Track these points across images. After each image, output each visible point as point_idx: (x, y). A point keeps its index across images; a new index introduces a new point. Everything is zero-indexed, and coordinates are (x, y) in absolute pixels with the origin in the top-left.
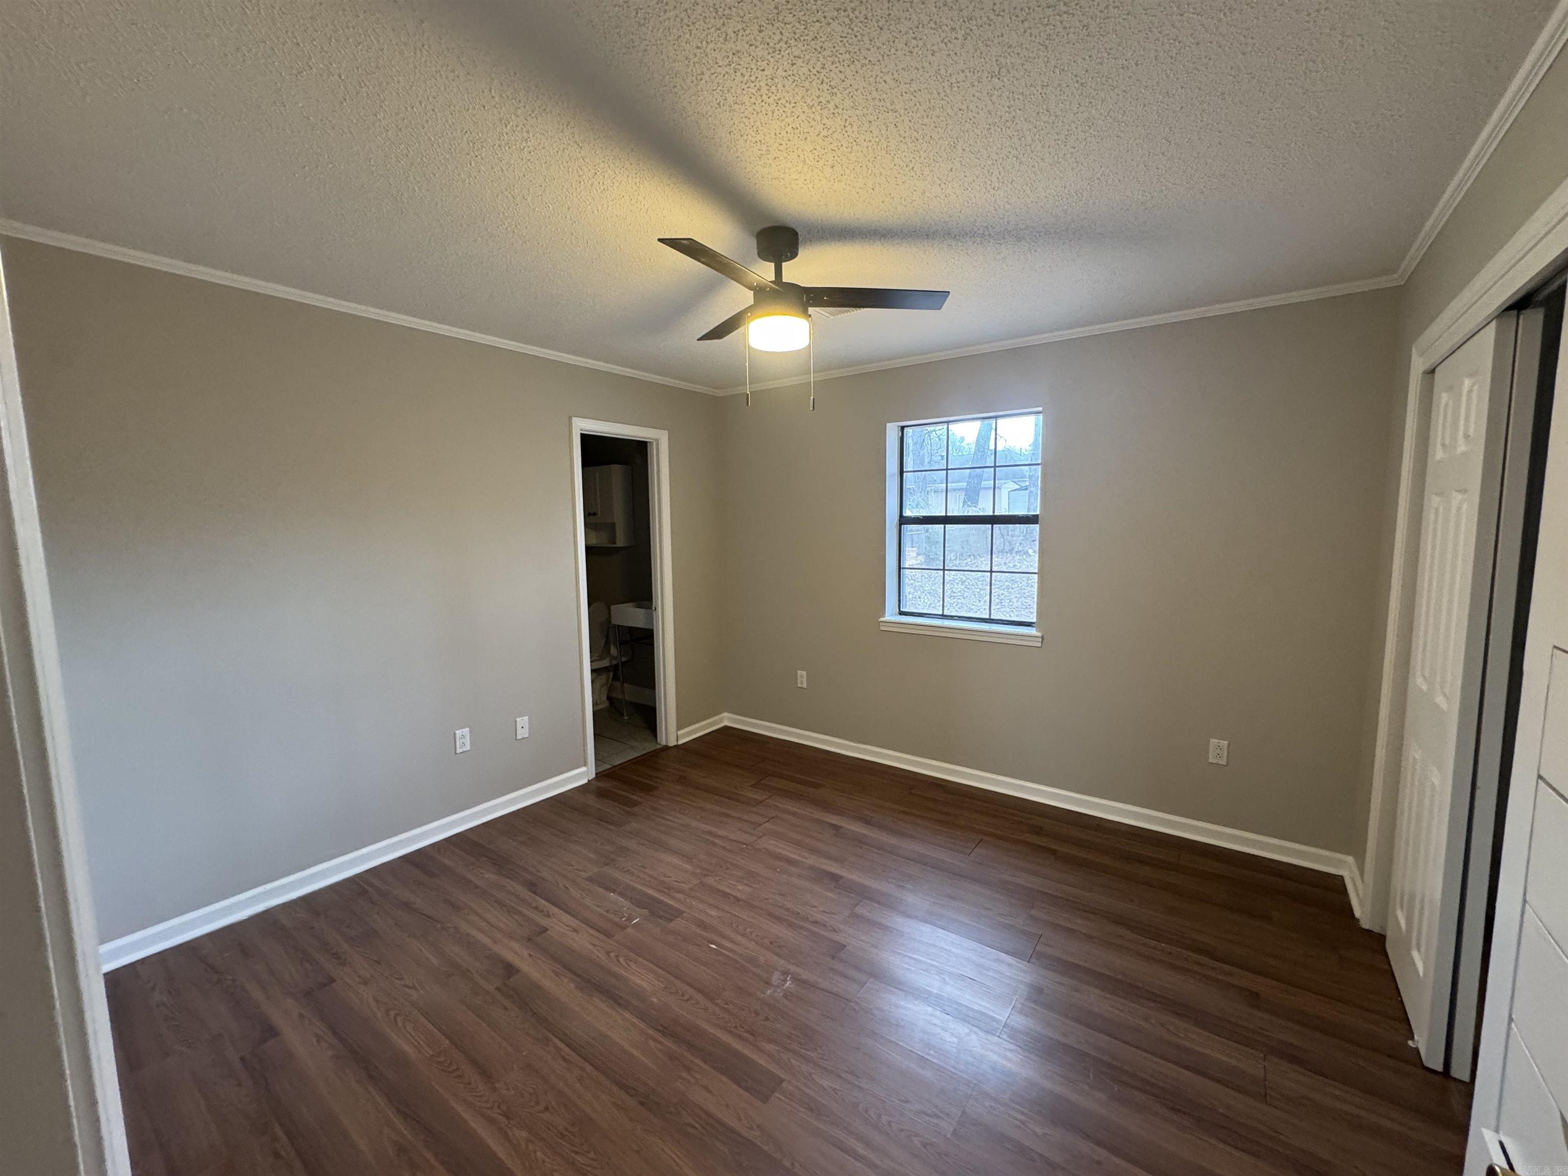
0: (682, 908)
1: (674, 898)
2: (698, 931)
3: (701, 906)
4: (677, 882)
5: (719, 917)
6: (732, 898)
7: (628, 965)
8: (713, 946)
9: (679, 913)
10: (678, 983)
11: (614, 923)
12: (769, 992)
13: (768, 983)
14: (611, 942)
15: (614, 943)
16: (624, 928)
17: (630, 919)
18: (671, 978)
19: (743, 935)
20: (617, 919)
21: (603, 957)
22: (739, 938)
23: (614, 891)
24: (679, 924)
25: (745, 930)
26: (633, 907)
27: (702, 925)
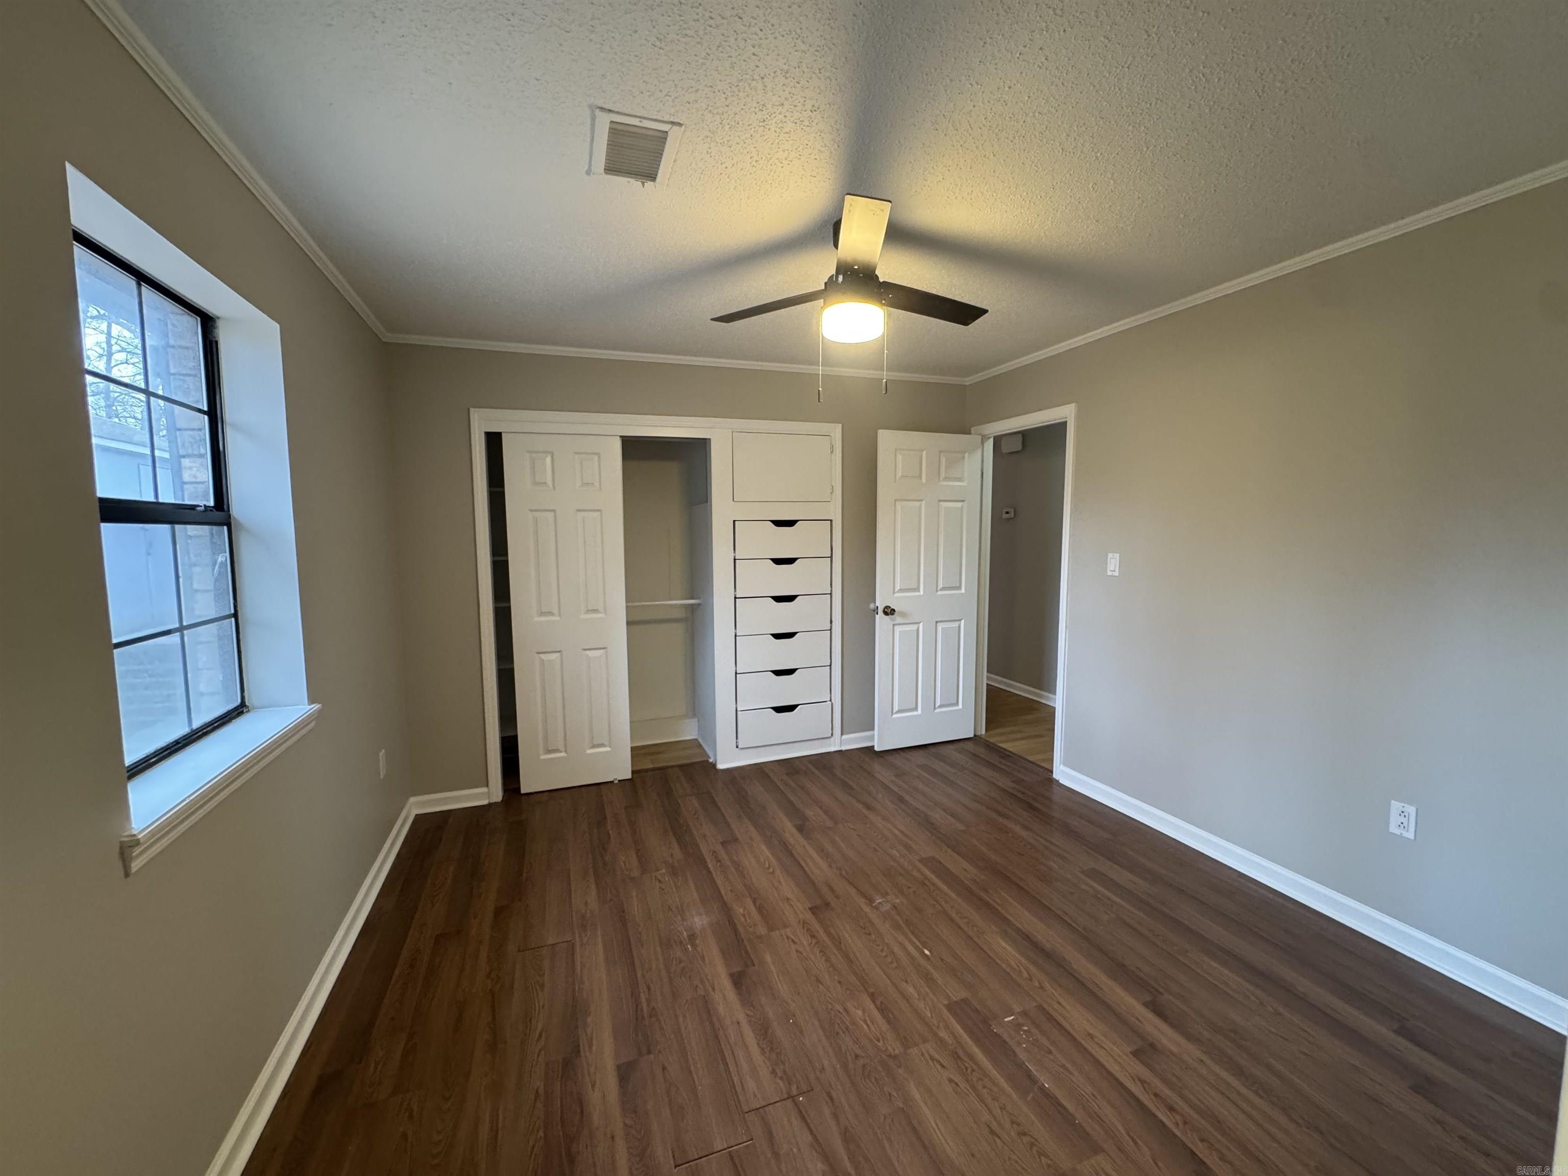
0: (945, 1012)
1: (953, 1034)
2: (936, 975)
3: (921, 1005)
4: (943, 1066)
5: (907, 982)
6: (878, 1003)
7: (1018, 966)
8: (927, 952)
9: (953, 1007)
10: (971, 934)
11: (1038, 1027)
12: (898, 901)
13: (894, 907)
14: (1040, 1000)
15: (1037, 998)
16: (1025, 1014)
17: (1017, 1026)
18: (975, 939)
19: (893, 952)
20: (1034, 1030)
21: (1047, 985)
22: (896, 949)
23: (1042, 1089)
24: (959, 994)
25: (886, 956)
26: (1012, 1043)
27: (929, 979)
